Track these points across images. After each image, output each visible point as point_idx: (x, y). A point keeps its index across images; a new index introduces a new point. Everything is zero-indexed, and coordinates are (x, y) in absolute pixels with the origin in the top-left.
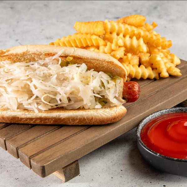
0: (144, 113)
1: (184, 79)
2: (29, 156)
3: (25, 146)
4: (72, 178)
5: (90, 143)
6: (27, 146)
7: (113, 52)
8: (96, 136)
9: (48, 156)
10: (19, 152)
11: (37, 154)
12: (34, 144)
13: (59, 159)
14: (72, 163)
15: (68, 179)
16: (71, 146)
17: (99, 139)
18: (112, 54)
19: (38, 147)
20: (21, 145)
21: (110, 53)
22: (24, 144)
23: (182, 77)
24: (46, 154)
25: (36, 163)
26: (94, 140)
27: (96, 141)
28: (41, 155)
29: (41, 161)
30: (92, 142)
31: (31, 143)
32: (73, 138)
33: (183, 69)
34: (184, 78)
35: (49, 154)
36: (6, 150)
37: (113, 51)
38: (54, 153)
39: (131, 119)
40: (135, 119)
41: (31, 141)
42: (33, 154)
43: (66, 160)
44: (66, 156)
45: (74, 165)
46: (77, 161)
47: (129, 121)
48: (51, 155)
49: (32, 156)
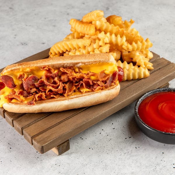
0: (122, 102)
1: (155, 73)
2: (31, 136)
3: (28, 127)
4: (63, 153)
5: (79, 127)
6: (30, 127)
7: (101, 48)
8: (84, 122)
9: (46, 137)
10: (24, 132)
11: (38, 135)
12: (35, 126)
13: (55, 140)
14: (65, 142)
15: (60, 153)
16: (64, 129)
17: (86, 124)
18: (99, 49)
19: (39, 128)
20: (25, 126)
21: (98, 49)
22: (27, 125)
23: (153, 70)
24: (45, 135)
25: (37, 143)
26: (82, 124)
27: (84, 125)
28: (40, 136)
29: (41, 141)
30: (80, 126)
31: (33, 124)
32: (66, 122)
33: (155, 62)
34: (155, 71)
35: (47, 136)
36: (13, 127)
37: (100, 46)
38: (51, 134)
39: (112, 107)
40: (115, 106)
41: (33, 123)
42: (34, 134)
43: (60, 141)
44: (60, 138)
45: (66, 144)
46: (69, 140)
47: (110, 109)
48: (48, 137)
49: (34, 136)
